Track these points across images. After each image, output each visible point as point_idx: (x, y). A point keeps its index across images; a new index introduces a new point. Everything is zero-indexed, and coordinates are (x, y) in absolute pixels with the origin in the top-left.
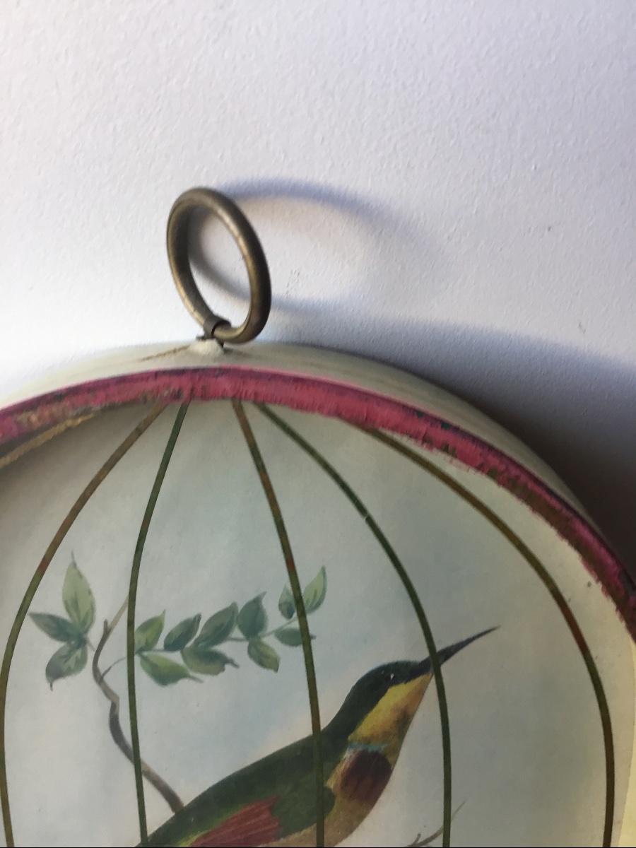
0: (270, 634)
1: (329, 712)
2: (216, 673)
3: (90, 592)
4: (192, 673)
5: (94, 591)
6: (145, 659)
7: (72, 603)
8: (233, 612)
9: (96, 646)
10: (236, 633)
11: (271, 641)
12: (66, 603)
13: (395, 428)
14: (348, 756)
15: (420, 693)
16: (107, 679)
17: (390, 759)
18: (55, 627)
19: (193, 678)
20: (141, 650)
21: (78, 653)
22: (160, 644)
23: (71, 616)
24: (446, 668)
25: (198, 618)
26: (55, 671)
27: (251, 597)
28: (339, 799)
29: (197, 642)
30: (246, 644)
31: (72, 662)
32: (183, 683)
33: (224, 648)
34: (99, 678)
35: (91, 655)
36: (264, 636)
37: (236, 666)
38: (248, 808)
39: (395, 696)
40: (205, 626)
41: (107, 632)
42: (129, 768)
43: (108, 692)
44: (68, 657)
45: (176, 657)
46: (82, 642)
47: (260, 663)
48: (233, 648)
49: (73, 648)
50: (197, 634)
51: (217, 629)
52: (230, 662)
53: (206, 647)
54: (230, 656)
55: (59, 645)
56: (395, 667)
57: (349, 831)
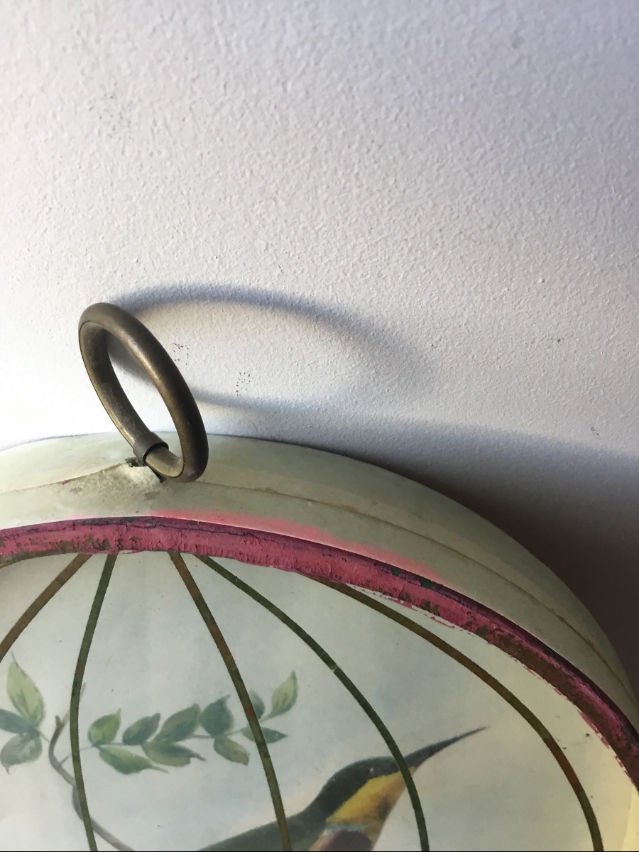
0: (237, 732)
2: (182, 765)
3: (37, 690)
4: (154, 764)
5: (40, 689)
6: (103, 751)
7: (20, 699)
8: (196, 713)
9: (50, 738)
12: (12, 698)
14: (327, 834)
16: (64, 767)
17: (371, 837)
18: (4, 720)
19: (157, 769)
20: (100, 743)
21: (32, 743)
22: (119, 738)
23: (20, 711)
26: (10, 758)
27: (213, 700)
29: (158, 738)
30: (212, 741)
31: (26, 750)
32: (144, 772)
33: (187, 744)
34: (57, 765)
35: (45, 746)
36: (231, 734)
37: (203, 759)
39: (373, 788)
40: (166, 724)
41: (60, 727)
43: (67, 778)
44: (21, 746)
45: (137, 751)
46: (35, 734)
47: (229, 758)
48: (198, 743)
49: (24, 741)
50: (158, 731)
51: (179, 726)
52: (196, 756)
53: (168, 742)
54: (193, 750)
55: (10, 735)
56: (374, 762)
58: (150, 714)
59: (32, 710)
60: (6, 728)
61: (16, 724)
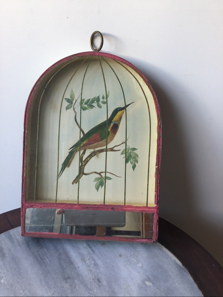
1: (109, 116)
2: (92, 109)
3: (74, 95)
6: (81, 106)
7: (71, 97)
8: (95, 98)
9: (74, 104)
10: (95, 102)
11: (100, 103)
12: (70, 97)
13: (118, 60)
14: (112, 124)
15: (123, 113)
17: (119, 125)
18: (68, 100)
19: (88, 109)
21: (71, 105)
22: (84, 104)
23: (71, 98)
24: (127, 108)
25: (90, 99)
26: (67, 108)
27: (98, 96)
30: (97, 104)
31: (70, 107)
32: (86, 110)
33: (94, 104)
34: (74, 109)
35: (73, 105)
37: (95, 107)
38: (95, 135)
39: (119, 113)
41: (76, 101)
43: (75, 112)
44: (69, 106)
45: (86, 106)
46: (72, 103)
47: (99, 107)
48: (95, 104)
49: (70, 104)
50: (90, 102)
51: (93, 101)
52: (94, 107)
53: (91, 104)
54: (94, 106)
55: (68, 103)
56: (119, 108)
57: (112, 140)
58: (89, 99)
59: (73, 98)
60: (68, 102)
61: (70, 101)
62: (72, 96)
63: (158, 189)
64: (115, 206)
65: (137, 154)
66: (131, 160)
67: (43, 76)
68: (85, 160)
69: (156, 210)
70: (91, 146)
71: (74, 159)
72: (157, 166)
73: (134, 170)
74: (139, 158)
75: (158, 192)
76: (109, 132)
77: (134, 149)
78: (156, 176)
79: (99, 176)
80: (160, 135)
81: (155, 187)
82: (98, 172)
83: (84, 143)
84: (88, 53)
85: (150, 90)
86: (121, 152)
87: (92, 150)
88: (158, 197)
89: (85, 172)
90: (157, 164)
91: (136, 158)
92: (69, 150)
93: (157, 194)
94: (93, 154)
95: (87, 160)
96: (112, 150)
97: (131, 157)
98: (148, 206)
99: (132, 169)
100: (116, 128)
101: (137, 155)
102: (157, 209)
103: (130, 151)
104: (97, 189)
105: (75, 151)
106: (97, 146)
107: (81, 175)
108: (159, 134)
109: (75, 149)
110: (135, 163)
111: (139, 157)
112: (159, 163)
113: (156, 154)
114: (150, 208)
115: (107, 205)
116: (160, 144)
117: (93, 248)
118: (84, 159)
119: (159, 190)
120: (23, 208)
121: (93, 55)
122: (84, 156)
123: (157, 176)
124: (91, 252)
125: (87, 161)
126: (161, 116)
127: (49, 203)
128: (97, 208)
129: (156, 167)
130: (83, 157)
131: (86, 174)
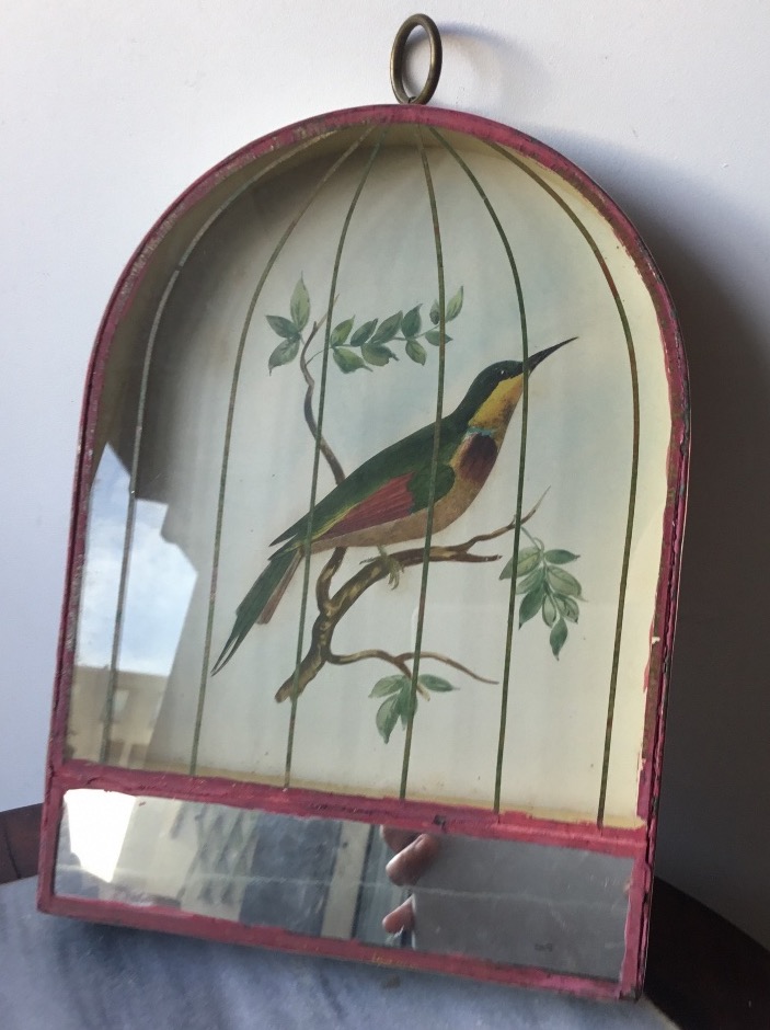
0: (422, 335)
2: (382, 365)
3: (309, 301)
4: (366, 364)
5: (311, 300)
6: (336, 351)
7: (295, 310)
8: (399, 318)
9: (305, 341)
11: (422, 341)
12: (292, 310)
14: (468, 437)
15: (521, 387)
16: (308, 367)
17: (497, 443)
18: (281, 326)
19: (367, 368)
20: (336, 344)
21: (293, 346)
22: (348, 341)
23: (292, 315)
25: (376, 321)
26: (275, 361)
27: (412, 308)
28: (458, 478)
29: (373, 340)
30: (406, 342)
31: (288, 353)
32: (358, 371)
33: (390, 345)
34: (304, 367)
35: (301, 347)
36: (418, 337)
37: (397, 359)
38: (391, 482)
39: (504, 388)
40: (380, 328)
41: (315, 330)
42: (313, 442)
43: (308, 377)
44: (285, 349)
45: (357, 351)
46: (298, 337)
47: (414, 358)
48: (396, 346)
49: (290, 343)
50: (374, 334)
51: (388, 330)
52: (393, 356)
53: (379, 343)
54: (393, 351)
55: (281, 340)
56: (505, 365)
57: (463, 510)
58: (372, 320)
59: (302, 315)
60: (280, 333)
61: (288, 330)
62: (300, 309)
63: (655, 747)
64: (449, 809)
65: (576, 581)
66: (549, 607)
67: (173, 215)
68: (339, 594)
69: (643, 844)
70: (370, 531)
71: (288, 588)
72: (656, 635)
73: (556, 651)
74: (582, 600)
75: (654, 761)
76: (453, 474)
77: (564, 556)
78: (648, 684)
79: (394, 671)
80: (682, 487)
81: (646, 736)
82: (395, 653)
83: (340, 516)
84: (371, 113)
85: (645, 280)
86: (501, 565)
87: (373, 553)
88: (656, 782)
89: (338, 647)
90: (660, 627)
91: (571, 597)
92: (272, 544)
93: (653, 769)
94: (376, 571)
95: (345, 596)
96: (460, 554)
97: (548, 594)
98: (606, 822)
99: (550, 649)
100: (484, 455)
101: (576, 587)
102: (648, 840)
103: (541, 565)
104: (386, 730)
105: (298, 553)
106: (394, 534)
107: (319, 663)
108: (673, 483)
109: (297, 545)
110: (562, 621)
111: (583, 594)
112: (670, 624)
113: (657, 576)
114: (616, 833)
115: (413, 805)
116: (678, 533)
117: (343, 998)
118: (333, 591)
119: (662, 750)
120: (52, 790)
121: (392, 121)
122: (333, 579)
123: (654, 682)
124: (329, 1013)
125: (345, 600)
126: (688, 402)
127: (160, 774)
128: (366, 812)
129: (656, 639)
130: (329, 580)
131: (337, 660)
